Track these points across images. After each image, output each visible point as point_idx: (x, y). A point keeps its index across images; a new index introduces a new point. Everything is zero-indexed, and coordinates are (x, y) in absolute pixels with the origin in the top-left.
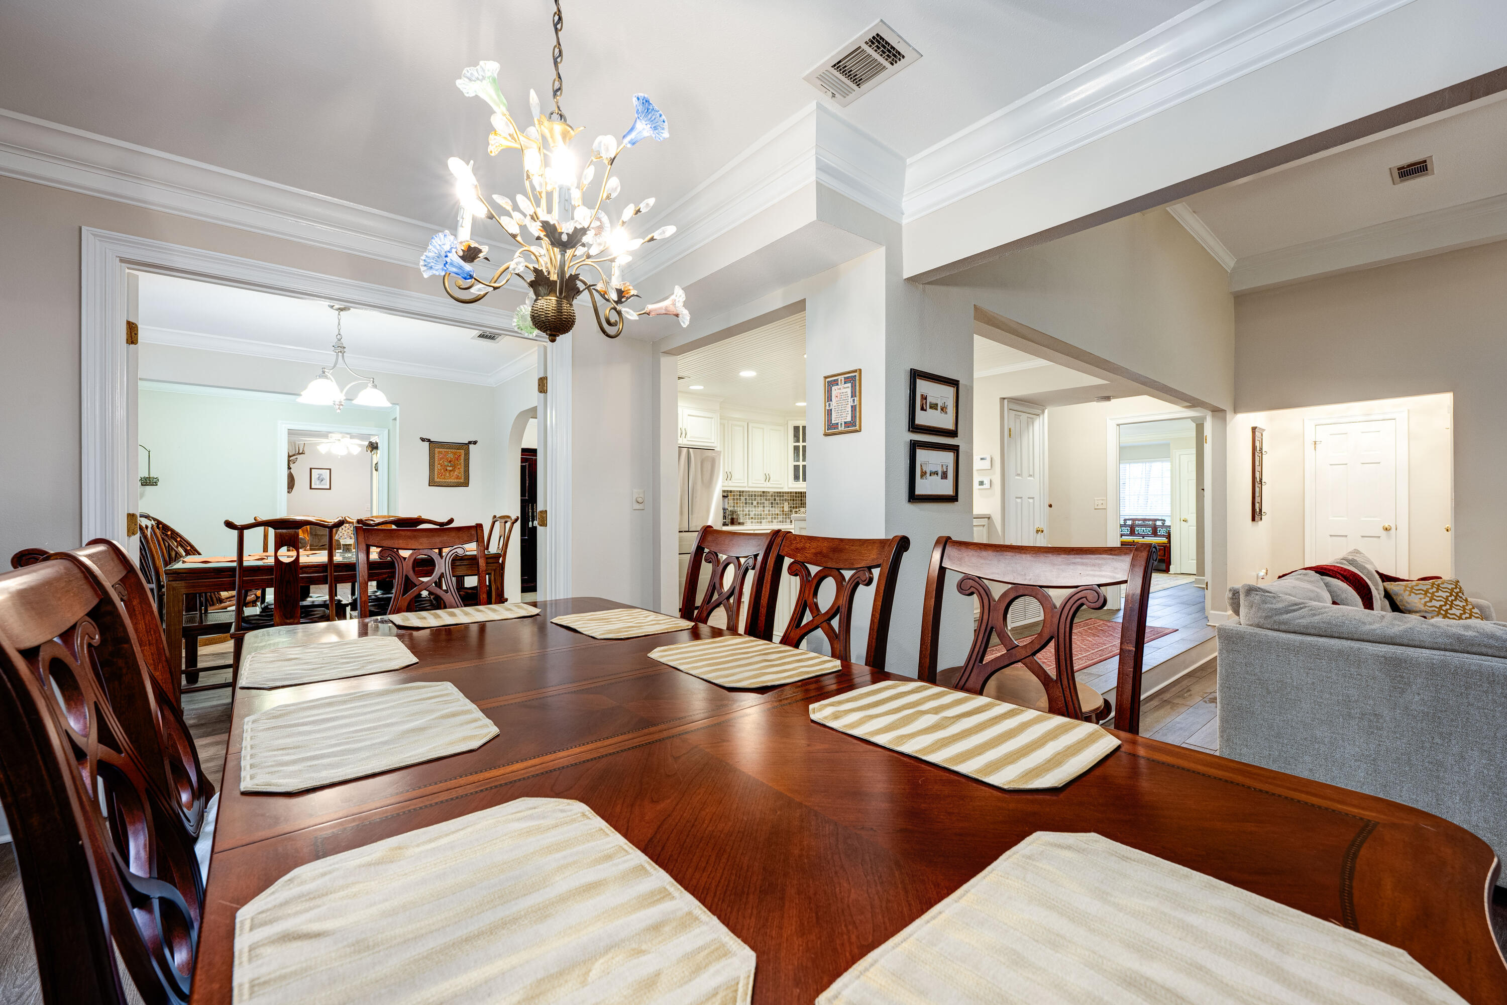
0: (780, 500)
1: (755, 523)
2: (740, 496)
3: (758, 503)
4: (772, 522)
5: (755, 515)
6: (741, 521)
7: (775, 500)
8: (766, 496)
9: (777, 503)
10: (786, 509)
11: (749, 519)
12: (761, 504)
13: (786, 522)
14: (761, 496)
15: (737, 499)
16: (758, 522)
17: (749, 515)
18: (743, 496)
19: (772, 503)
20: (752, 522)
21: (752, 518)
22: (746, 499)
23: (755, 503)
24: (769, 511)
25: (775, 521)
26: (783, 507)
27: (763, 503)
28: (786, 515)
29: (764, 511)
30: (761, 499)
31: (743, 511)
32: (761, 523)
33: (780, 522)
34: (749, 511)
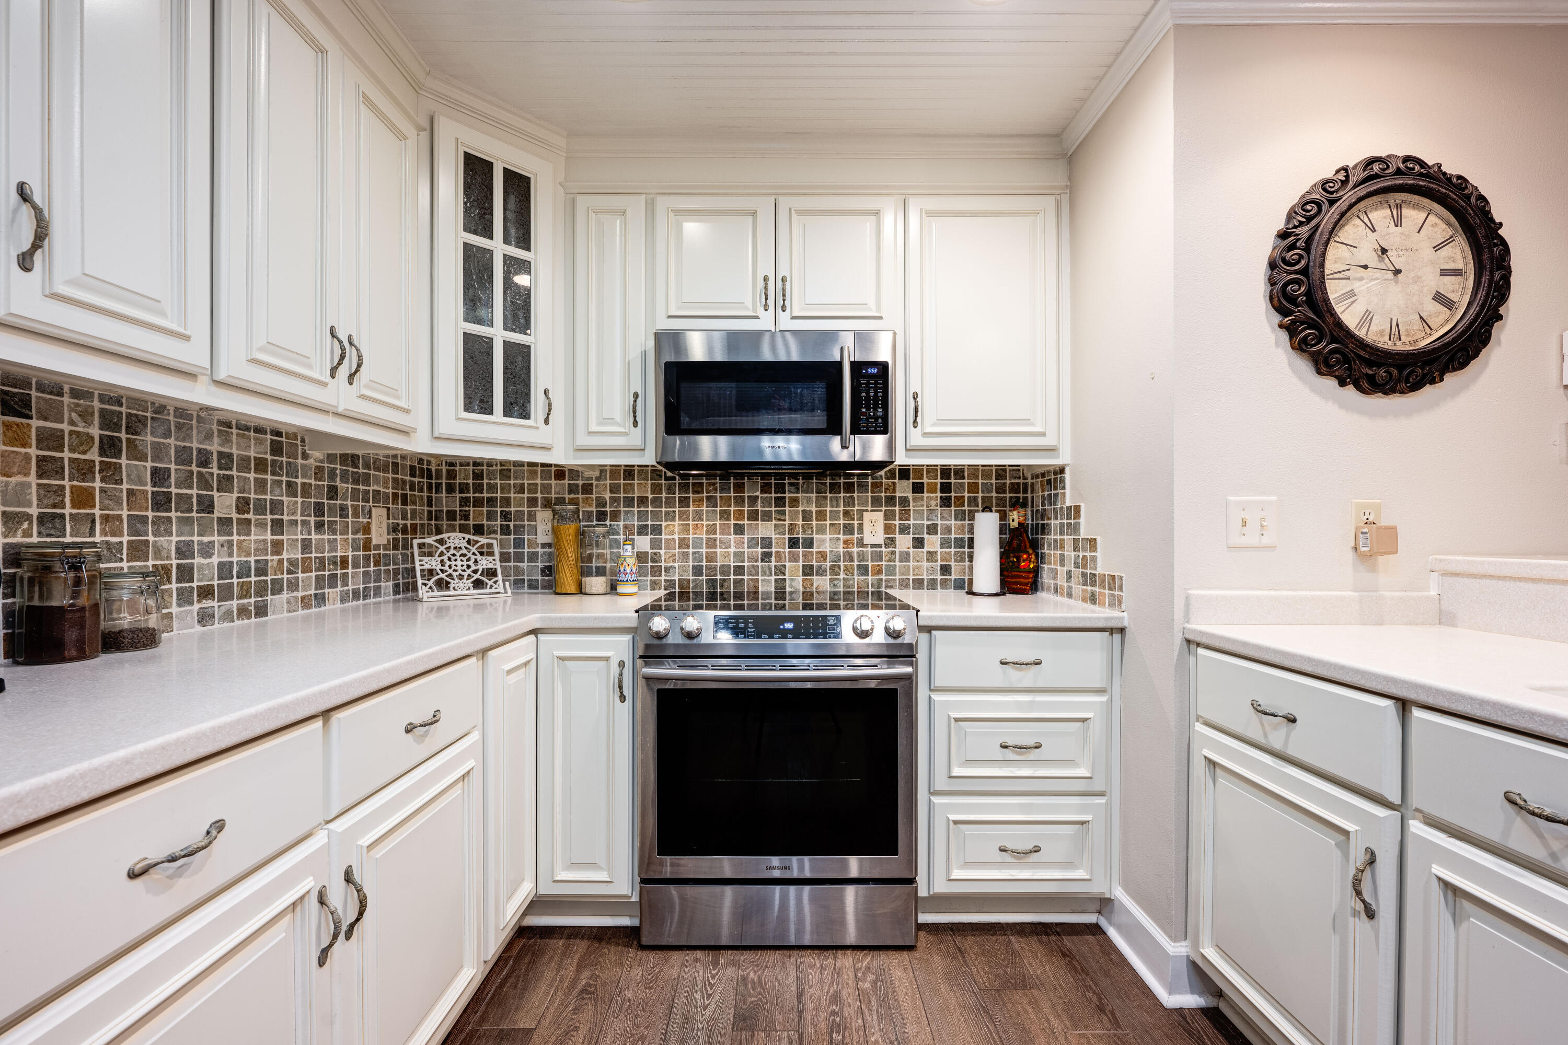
0: (355, 495)
1: (228, 616)
2: (110, 446)
3: (243, 505)
4: (320, 599)
5: (224, 570)
6: (125, 620)
7: (333, 492)
8: (292, 471)
9: (343, 509)
10: (380, 535)
11: (184, 598)
12: (260, 508)
13: (377, 592)
14: (261, 465)
15: (83, 470)
16: (243, 612)
17: (186, 573)
18: (136, 454)
19: (319, 509)
20: (205, 618)
21: (206, 592)
22: (159, 476)
23: (225, 503)
24: (306, 546)
25: (332, 593)
26: (367, 529)
27: (276, 507)
28: (377, 563)
29: (277, 547)
30: (261, 486)
31: (138, 550)
32: (262, 611)
33: (356, 595)
34: (184, 550)
